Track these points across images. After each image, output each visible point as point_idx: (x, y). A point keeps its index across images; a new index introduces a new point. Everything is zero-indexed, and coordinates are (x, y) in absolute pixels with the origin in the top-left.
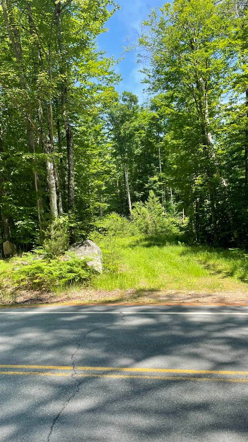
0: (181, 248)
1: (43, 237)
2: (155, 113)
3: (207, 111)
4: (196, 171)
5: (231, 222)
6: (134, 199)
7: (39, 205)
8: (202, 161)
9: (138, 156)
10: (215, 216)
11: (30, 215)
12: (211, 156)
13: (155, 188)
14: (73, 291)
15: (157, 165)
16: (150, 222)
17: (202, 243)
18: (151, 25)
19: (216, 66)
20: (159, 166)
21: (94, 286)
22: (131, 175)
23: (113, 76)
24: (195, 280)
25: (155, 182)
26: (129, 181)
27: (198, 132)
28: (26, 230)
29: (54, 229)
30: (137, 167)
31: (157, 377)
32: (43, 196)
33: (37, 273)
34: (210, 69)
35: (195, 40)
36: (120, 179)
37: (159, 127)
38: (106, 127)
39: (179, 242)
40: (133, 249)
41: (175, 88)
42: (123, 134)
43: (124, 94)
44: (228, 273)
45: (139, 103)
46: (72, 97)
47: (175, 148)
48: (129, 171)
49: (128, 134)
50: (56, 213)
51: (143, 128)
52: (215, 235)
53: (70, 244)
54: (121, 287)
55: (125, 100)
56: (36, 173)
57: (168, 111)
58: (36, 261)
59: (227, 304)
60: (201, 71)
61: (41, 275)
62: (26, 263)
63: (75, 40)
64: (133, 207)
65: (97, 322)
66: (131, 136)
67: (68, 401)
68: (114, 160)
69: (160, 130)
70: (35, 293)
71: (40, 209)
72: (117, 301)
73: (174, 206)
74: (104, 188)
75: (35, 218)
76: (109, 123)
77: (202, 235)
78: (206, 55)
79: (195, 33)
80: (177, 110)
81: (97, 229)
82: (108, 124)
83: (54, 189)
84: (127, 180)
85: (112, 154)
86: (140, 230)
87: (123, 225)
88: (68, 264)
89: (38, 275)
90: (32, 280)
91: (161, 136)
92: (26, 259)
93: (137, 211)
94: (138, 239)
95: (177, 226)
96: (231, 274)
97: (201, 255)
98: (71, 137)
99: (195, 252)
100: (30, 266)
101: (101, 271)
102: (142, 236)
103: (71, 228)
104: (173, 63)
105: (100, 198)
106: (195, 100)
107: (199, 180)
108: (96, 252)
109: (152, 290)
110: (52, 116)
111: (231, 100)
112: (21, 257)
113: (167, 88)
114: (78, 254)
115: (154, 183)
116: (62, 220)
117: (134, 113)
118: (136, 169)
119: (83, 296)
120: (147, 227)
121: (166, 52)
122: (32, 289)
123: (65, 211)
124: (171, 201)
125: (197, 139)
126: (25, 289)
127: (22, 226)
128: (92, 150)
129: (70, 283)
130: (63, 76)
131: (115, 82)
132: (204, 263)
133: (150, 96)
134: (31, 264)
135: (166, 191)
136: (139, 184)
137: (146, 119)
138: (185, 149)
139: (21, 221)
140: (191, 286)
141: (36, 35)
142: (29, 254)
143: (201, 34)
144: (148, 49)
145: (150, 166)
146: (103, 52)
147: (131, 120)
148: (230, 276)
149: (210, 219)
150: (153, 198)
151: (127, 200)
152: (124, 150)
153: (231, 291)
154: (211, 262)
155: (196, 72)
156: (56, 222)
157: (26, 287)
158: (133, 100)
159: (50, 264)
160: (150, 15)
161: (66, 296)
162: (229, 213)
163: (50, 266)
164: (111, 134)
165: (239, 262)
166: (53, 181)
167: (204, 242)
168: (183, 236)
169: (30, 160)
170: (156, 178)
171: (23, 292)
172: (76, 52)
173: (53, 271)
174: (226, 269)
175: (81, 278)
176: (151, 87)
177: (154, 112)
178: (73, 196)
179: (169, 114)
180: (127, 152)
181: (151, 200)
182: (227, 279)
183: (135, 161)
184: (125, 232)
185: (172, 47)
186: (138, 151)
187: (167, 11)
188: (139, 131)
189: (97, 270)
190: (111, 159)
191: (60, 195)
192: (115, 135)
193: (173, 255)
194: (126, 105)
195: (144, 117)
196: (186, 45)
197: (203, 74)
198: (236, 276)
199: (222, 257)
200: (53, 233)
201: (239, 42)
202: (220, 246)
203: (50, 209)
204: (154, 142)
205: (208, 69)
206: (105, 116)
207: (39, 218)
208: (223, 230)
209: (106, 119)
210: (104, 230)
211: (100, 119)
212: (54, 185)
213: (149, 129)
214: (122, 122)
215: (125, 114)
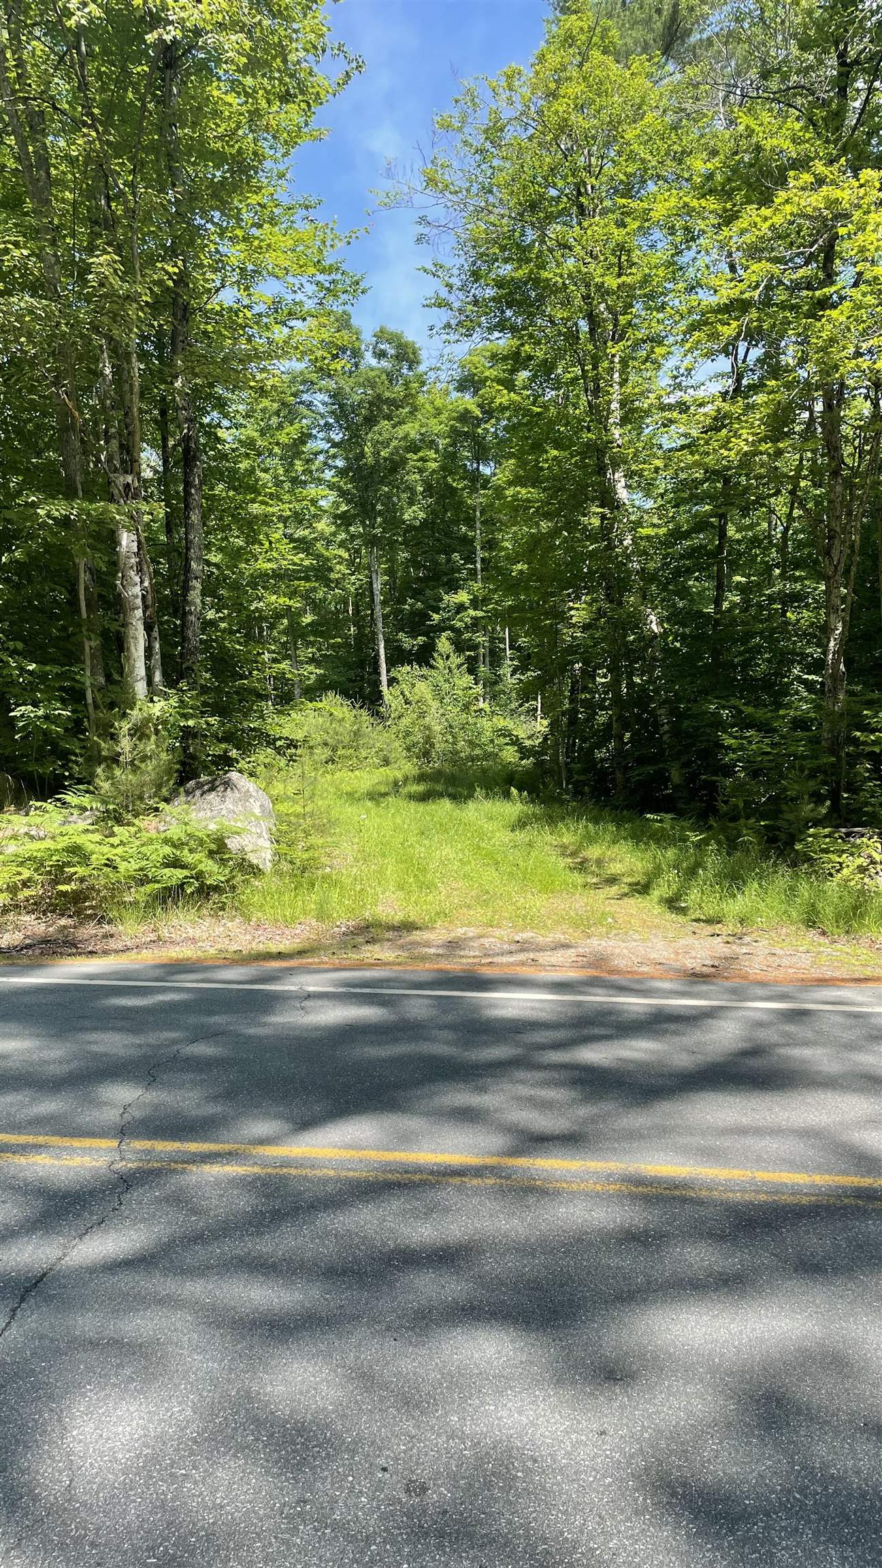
0: (514, 807)
1: (94, 758)
2: (468, 402)
3: (614, 406)
4: (576, 583)
5: (665, 738)
6: (398, 657)
7: (88, 662)
8: (592, 555)
9: (415, 528)
10: (620, 718)
11: (62, 689)
12: (621, 542)
13: (459, 624)
14: (175, 922)
15: (470, 559)
16: (438, 728)
17: (577, 793)
18: (460, 129)
19: (647, 271)
20: (474, 563)
21: (242, 910)
22: (391, 586)
23: (339, 277)
24: (538, 903)
25: (461, 608)
26: (384, 603)
27: (586, 466)
28: (46, 733)
29: (131, 736)
30: (409, 560)
31: (357, 1174)
32: (104, 634)
33: (69, 864)
34: (628, 280)
35: (589, 187)
36: (357, 594)
37: (478, 444)
38: (321, 435)
39: (514, 790)
40: (378, 804)
41: (525, 329)
42: (370, 460)
43: (381, 335)
44: (637, 884)
45: (422, 368)
46: (205, 333)
47: (518, 509)
48: (386, 572)
49: (385, 459)
50: (141, 688)
51: (432, 444)
52: (619, 775)
53: (182, 782)
54: (322, 915)
55: (381, 355)
56: (82, 563)
57: (504, 397)
58: (68, 828)
59: (611, 972)
60: (603, 283)
61: (80, 871)
62: (42, 834)
63: (219, 158)
64: (392, 681)
65: (224, 1013)
66: (396, 465)
67: (81, 1237)
68: (343, 536)
69: (481, 453)
70: (63, 922)
71: (93, 674)
72: (301, 953)
73: (511, 681)
74: (308, 619)
75: (74, 696)
76: (331, 421)
77: (579, 773)
78: (618, 234)
79: (590, 165)
80: (528, 397)
81: (271, 742)
82: (326, 424)
83: (139, 613)
84: (379, 598)
85: (336, 517)
86: (408, 749)
87: (357, 734)
88: (167, 841)
89: (72, 870)
90: (56, 882)
91: (486, 470)
92: (39, 820)
93: (402, 693)
94: (399, 775)
95: (513, 743)
96: (642, 888)
97: (568, 829)
98: (195, 458)
99: (551, 820)
100: (48, 844)
101: (268, 867)
102: (409, 768)
103: (188, 733)
104: (521, 253)
105: (297, 649)
106: (583, 370)
107: (579, 612)
108: (257, 811)
109: (408, 927)
110: (136, 389)
111: (676, 377)
112: (27, 815)
113: (501, 326)
114: (202, 814)
115: (458, 613)
116: (158, 708)
117: (409, 398)
118: (407, 567)
119: (205, 935)
120: (428, 740)
121: (503, 216)
122: (53, 911)
123: (171, 682)
124: (506, 670)
125: (582, 488)
126: (33, 912)
127: (30, 721)
128: (266, 504)
129: (170, 896)
130: (171, 269)
131: (344, 297)
132: (573, 854)
133: (447, 350)
134: (53, 838)
135: (492, 640)
136: (414, 613)
137: (443, 417)
138: (547, 516)
139: (30, 708)
140: (525, 919)
141: (94, 134)
142: (49, 806)
143: (609, 168)
144: (449, 204)
145: (449, 560)
146: (313, 200)
147: (398, 416)
148: (640, 893)
149: (608, 726)
150: (448, 657)
151: (376, 658)
152: (374, 506)
153: (636, 936)
154: (594, 852)
155: (588, 286)
156: (135, 715)
157: (35, 904)
158: (406, 355)
159: (111, 840)
160: (458, 97)
161: (152, 936)
162: (663, 711)
163: (112, 846)
164: (334, 457)
165: (671, 853)
166: (135, 588)
167: (582, 794)
168: (527, 772)
169: (65, 522)
170: (463, 597)
171: (27, 918)
172: (221, 194)
173: (118, 859)
174: (631, 873)
175: (202, 885)
176: (453, 322)
177: (467, 397)
178: (196, 636)
179: (507, 408)
180: (380, 513)
181: (440, 663)
182: (632, 901)
183: (405, 543)
184: (364, 753)
185: (520, 204)
186: (413, 514)
187: (511, 89)
188: (421, 454)
189: (255, 862)
190: (334, 534)
191: (156, 634)
192: (347, 459)
193: (488, 826)
194: (384, 371)
195: (438, 412)
196: (565, 199)
197: (608, 292)
198: (656, 894)
199: (625, 839)
200: (128, 749)
201: (712, 203)
202: (628, 807)
203: (121, 673)
204: (463, 489)
205: (624, 278)
206: (319, 400)
207: (90, 700)
208: (641, 761)
209: (322, 409)
210: (292, 744)
211: (302, 409)
212: (139, 602)
213: (450, 449)
214: (370, 421)
215: (379, 397)
